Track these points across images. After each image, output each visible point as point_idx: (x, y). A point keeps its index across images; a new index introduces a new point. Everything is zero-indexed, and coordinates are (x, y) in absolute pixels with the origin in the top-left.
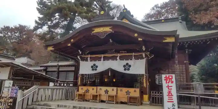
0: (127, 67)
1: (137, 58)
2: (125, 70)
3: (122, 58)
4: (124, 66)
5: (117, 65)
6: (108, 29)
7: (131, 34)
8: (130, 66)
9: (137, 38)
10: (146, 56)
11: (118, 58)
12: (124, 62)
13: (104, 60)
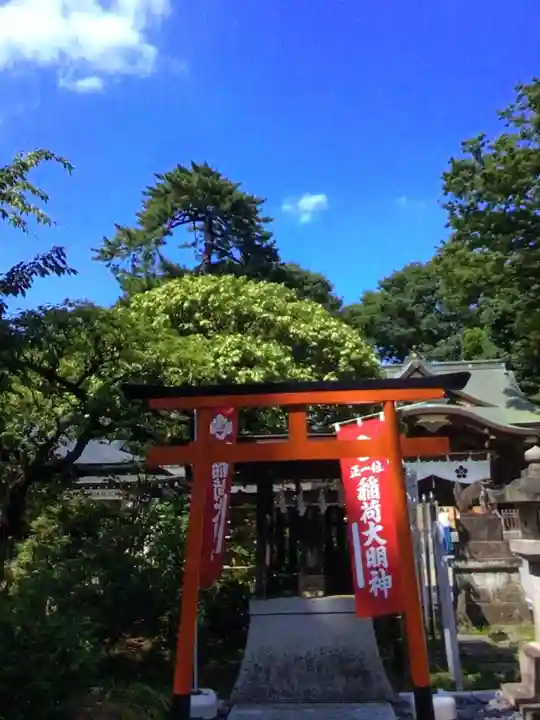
0: (462, 472)
1: (475, 458)
2: (459, 476)
3: (453, 458)
4: (457, 471)
5: (446, 470)
6: (443, 420)
7: (478, 430)
8: (466, 471)
9: (487, 436)
10: (491, 456)
11: (448, 458)
12: (457, 464)
13: (422, 461)
